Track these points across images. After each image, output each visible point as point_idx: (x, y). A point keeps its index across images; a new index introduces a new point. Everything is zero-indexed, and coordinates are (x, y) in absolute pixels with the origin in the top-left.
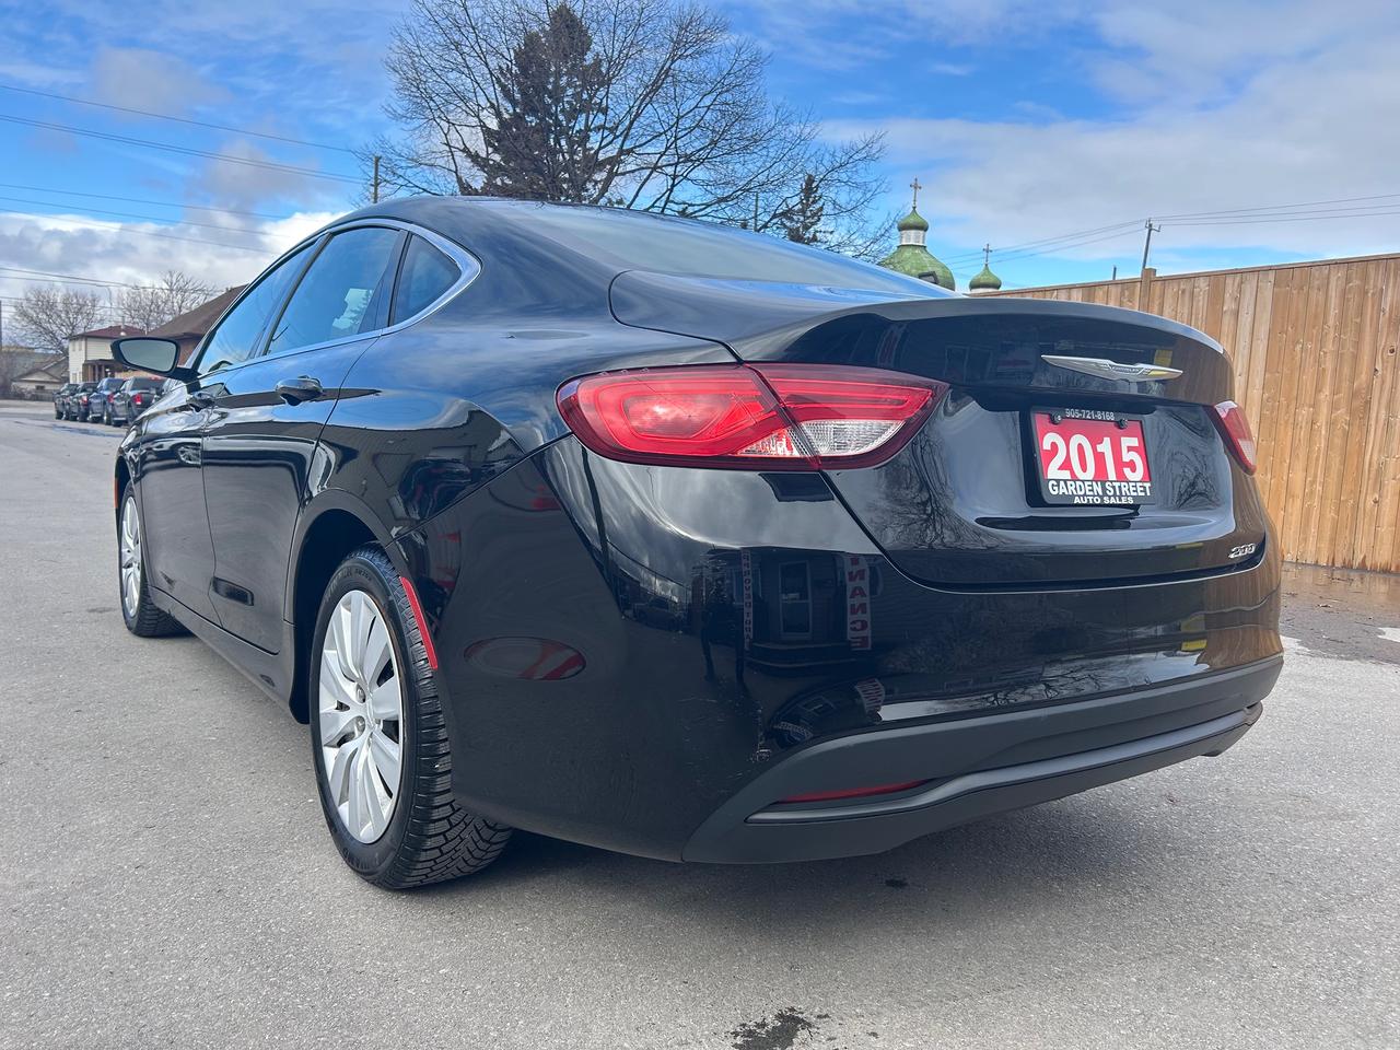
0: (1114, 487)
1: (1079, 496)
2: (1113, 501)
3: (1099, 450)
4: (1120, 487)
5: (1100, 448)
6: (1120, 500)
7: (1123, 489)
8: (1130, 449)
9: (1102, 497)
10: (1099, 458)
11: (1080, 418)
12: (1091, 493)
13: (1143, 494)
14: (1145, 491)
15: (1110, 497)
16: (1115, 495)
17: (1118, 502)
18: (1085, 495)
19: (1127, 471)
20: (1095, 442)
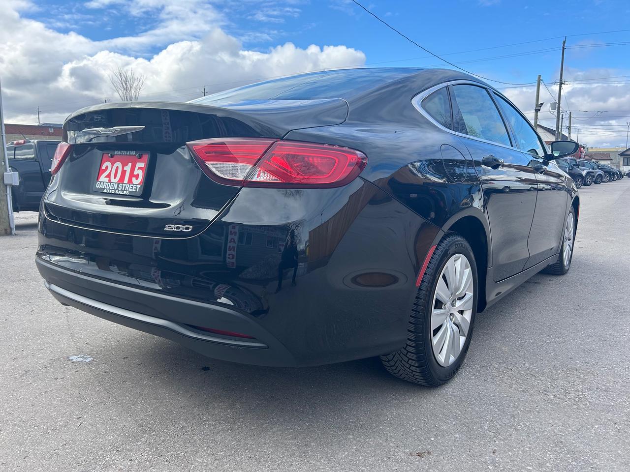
0: (122, 186)
1: (106, 189)
2: (120, 193)
3: (125, 169)
4: (125, 186)
5: (125, 168)
6: (123, 192)
7: (126, 187)
8: (139, 168)
9: (115, 190)
10: (124, 172)
11: (120, 155)
12: (112, 188)
13: (135, 190)
14: (136, 189)
15: (119, 190)
16: (121, 190)
17: (122, 193)
18: (109, 189)
19: (134, 179)
20: (124, 165)
